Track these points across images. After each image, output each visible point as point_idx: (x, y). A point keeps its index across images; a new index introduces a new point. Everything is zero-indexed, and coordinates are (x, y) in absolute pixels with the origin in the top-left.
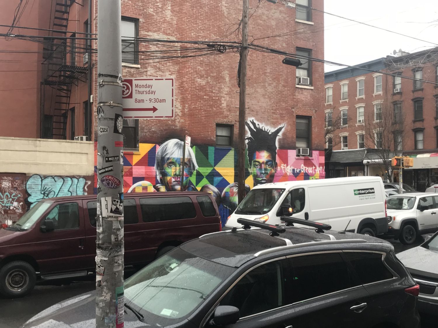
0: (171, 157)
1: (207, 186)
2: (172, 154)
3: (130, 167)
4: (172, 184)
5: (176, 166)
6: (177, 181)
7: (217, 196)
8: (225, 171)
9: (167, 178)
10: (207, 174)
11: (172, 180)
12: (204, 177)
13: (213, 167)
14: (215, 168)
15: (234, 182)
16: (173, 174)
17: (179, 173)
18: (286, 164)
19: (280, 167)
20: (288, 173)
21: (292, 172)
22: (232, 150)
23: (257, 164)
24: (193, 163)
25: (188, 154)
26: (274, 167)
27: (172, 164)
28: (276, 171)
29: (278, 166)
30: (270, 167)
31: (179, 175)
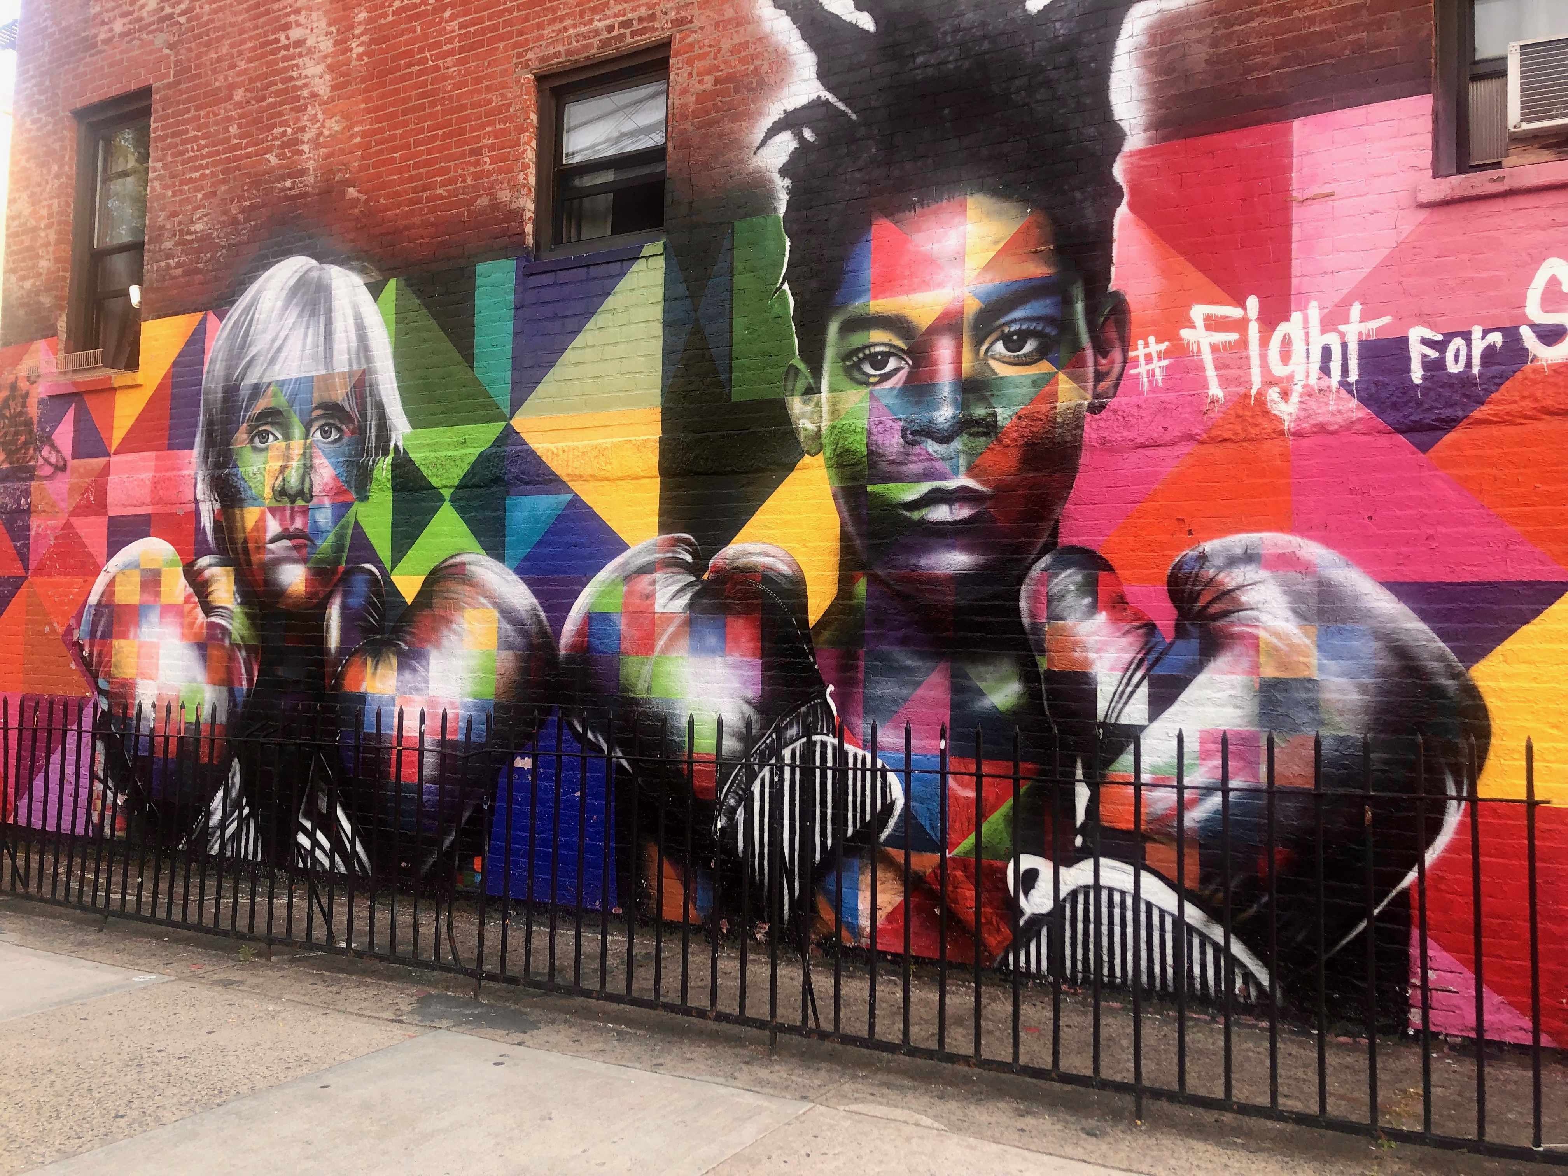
0: (266, 380)
1: (464, 564)
2: (272, 361)
3: (102, 461)
4: (268, 557)
5: (288, 437)
6: (290, 537)
7: (530, 646)
9: (243, 517)
10: (455, 475)
11: (265, 530)
12: (443, 500)
14: (518, 422)
15: (663, 528)
16: (268, 492)
17: (303, 481)
18: (1253, 302)
19: (1164, 346)
20: (1285, 395)
21: (1353, 377)
22: (647, 257)
23: (885, 345)
24: (380, 407)
25: (354, 345)
26: (1089, 353)
27: (272, 424)
28: (1111, 392)
29: (1134, 330)
30: (1025, 356)
31: (300, 493)
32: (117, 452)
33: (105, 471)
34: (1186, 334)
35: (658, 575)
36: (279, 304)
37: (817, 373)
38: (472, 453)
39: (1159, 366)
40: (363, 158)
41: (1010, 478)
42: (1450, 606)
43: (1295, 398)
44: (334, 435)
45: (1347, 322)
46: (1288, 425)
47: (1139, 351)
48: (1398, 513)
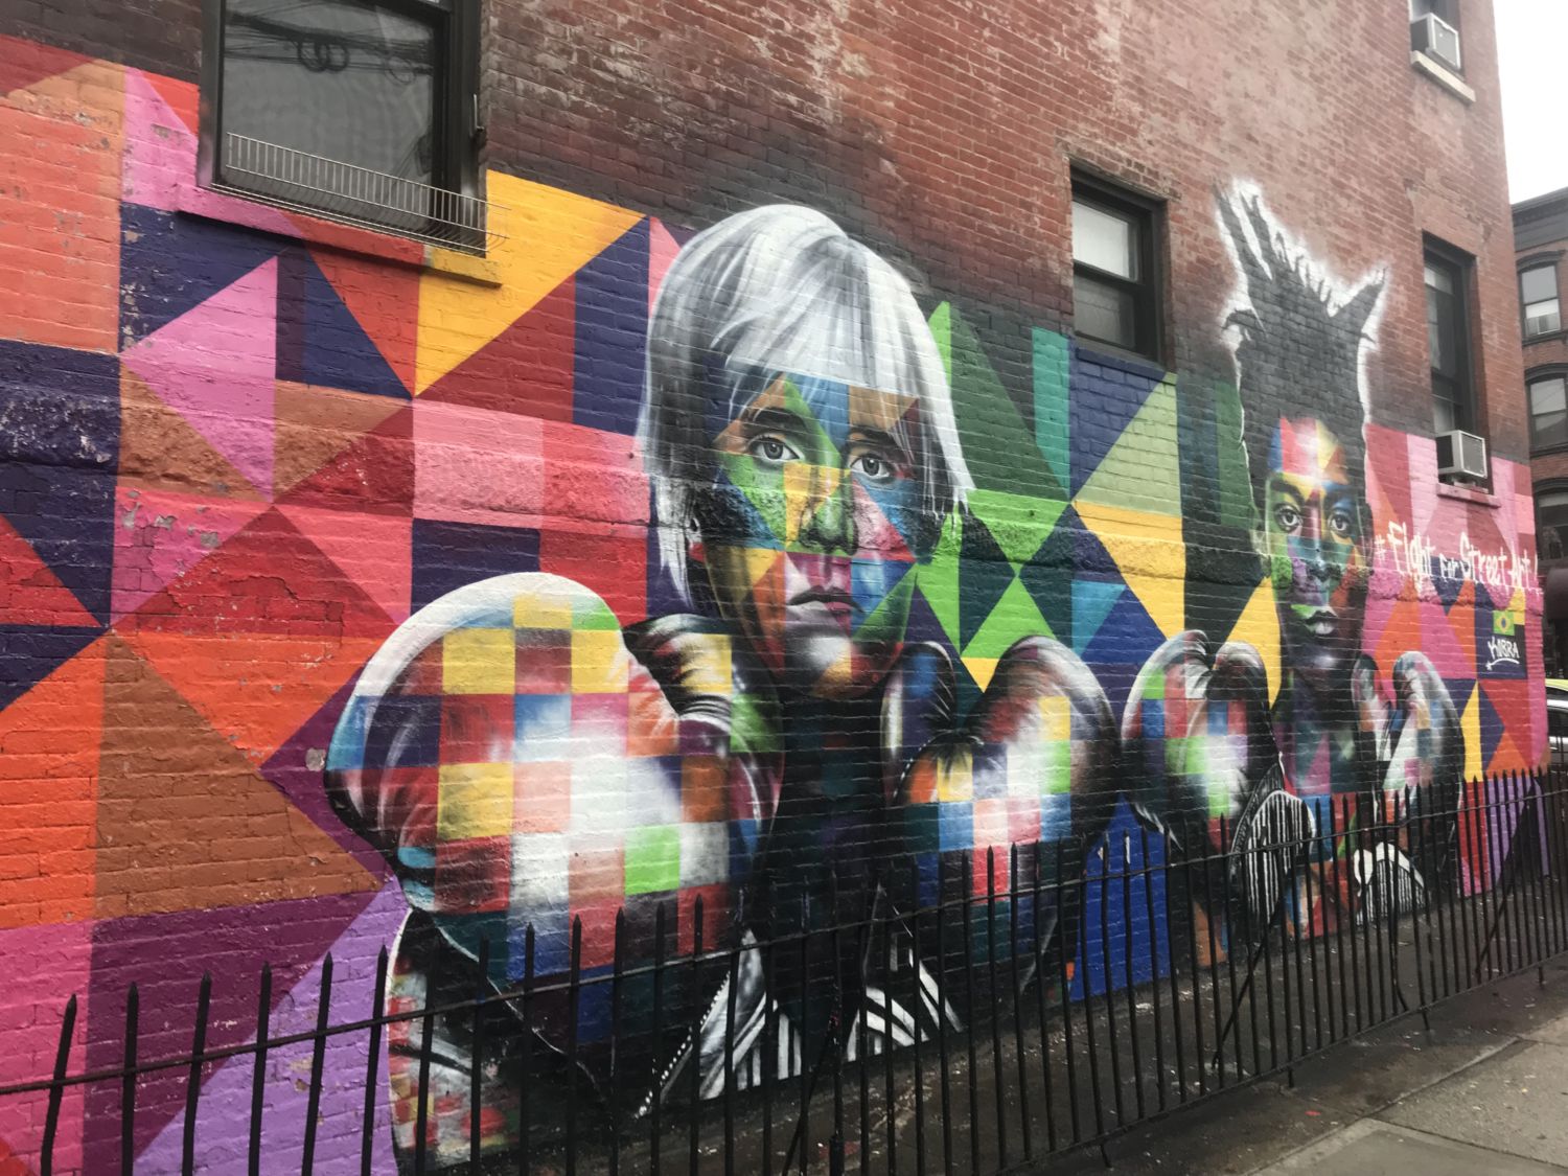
0: (772, 365)
1: (1035, 647)
2: (782, 342)
4: (789, 623)
5: (814, 458)
6: (826, 598)
8: (1135, 537)
9: (744, 563)
10: (1029, 549)
11: (783, 583)
12: (1011, 574)
13: (1061, 496)
14: (1081, 504)
16: (791, 529)
17: (843, 526)
18: (1404, 525)
19: (1384, 541)
20: (1418, 578)
21: (1431, 574)
22: (1167, 384)
23: (1291, 506)
24: (937, 449)
25: (902, 364)
26: (1363, 538)
28: (1372, 563)
29: (1376, 530)
30: (1343, 532)
31: (841, 541)
32: (428, 395)
33: (401, 425)
34: (1389, 536)
35: (1187, 665)
36: (788, 263)
37: (1262, 516)
39: (1383, 552)
41: (1344, 609)
43: (1421, 581)
44: (882, 474)
45: (1426, 545)
46: (1420, 595)
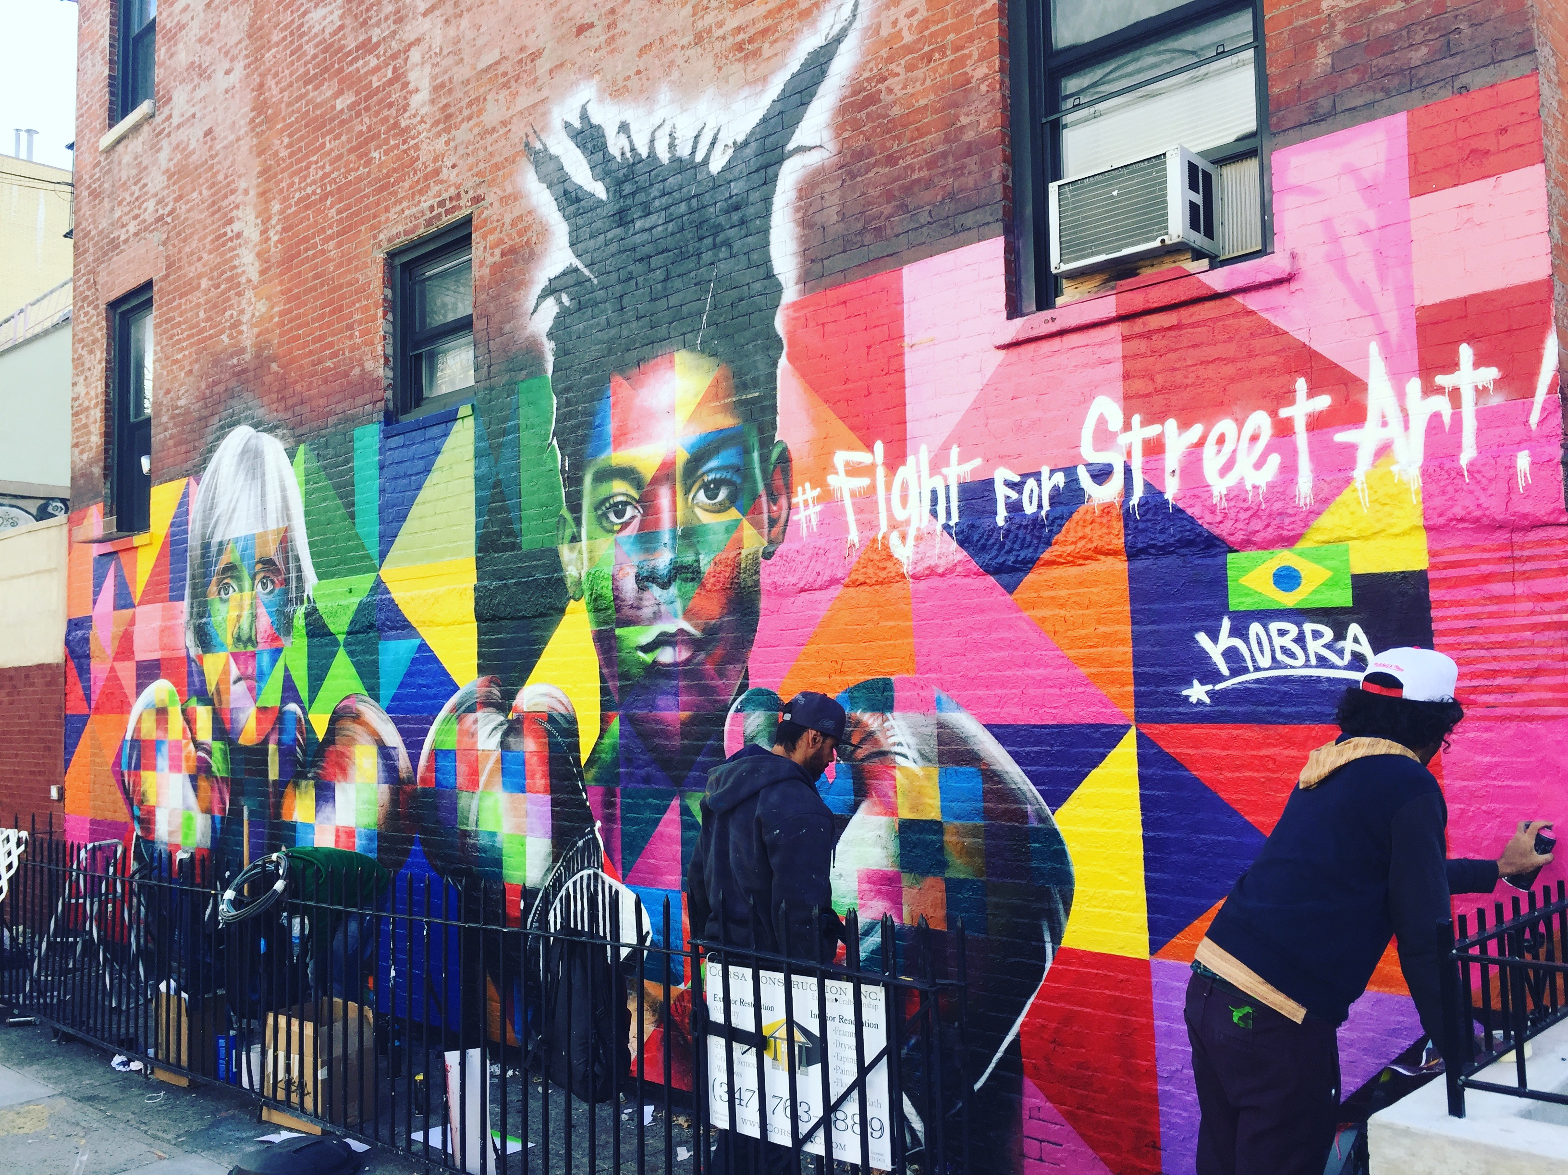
2: (230, 520)
3: (130, 611)
6: (245, 679)
7: (399, 781)
8: (429, 590)
11: (229, 673)
12: (338, 645)
14: (384, 573)
16: (230, 638)
17: (251, 629)
18: (879, 446)
19: (817, 492)
20: (904, 537)
21: (955, 519)
22: (462, 418)
23: (623, 494)
24: (297, 559)
25: (280, 504)
26: (764, 499)
27: (232, 577)
28: (781, 537)
29: (796, 477)
30: (720, 503)
31: (250, 639)
32: (140, 604)
33: (132, 622)
34: (832, 480)
35: (479, 714)
36: (233, 469)
37: (578, 522)
38: (354, 601)
39: (814, 510)
40: (280, 336)
41: (713, 621)
42: (1036, 749)
43: (911, 541)
44: (270, 587)
45: (948, 464)
46: (907, 569)
47: (798, 499)
48: (995, 655)
